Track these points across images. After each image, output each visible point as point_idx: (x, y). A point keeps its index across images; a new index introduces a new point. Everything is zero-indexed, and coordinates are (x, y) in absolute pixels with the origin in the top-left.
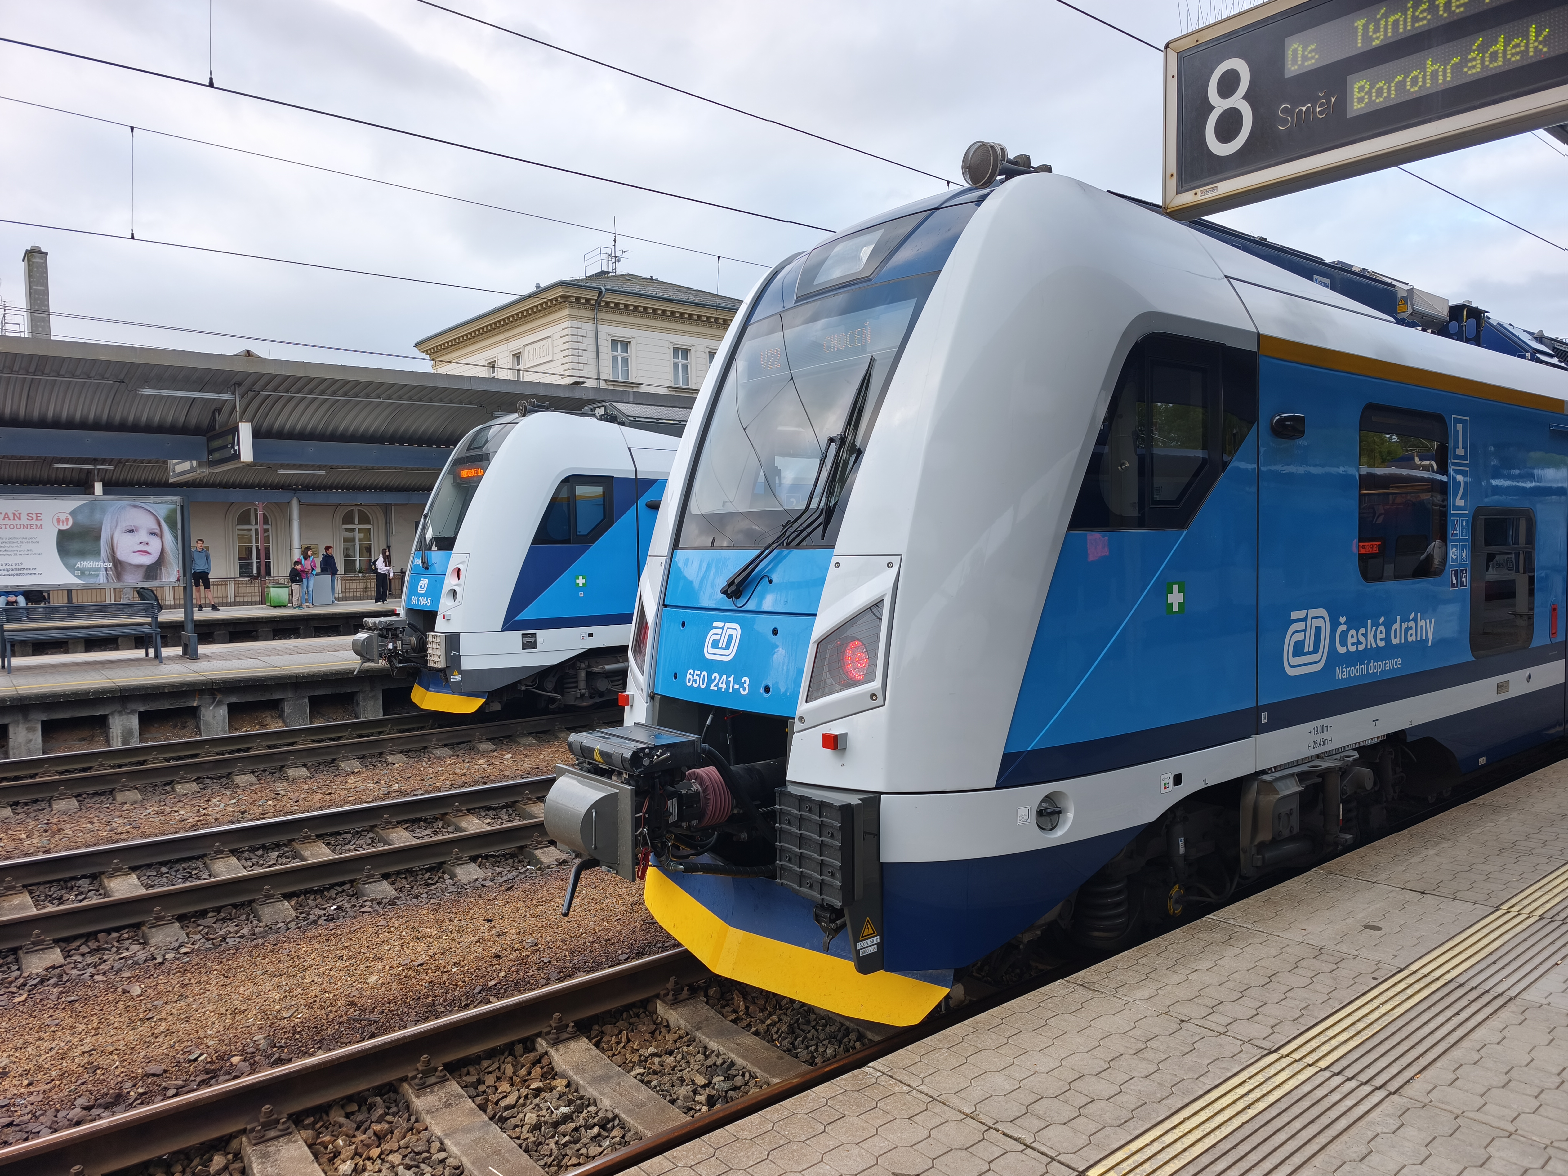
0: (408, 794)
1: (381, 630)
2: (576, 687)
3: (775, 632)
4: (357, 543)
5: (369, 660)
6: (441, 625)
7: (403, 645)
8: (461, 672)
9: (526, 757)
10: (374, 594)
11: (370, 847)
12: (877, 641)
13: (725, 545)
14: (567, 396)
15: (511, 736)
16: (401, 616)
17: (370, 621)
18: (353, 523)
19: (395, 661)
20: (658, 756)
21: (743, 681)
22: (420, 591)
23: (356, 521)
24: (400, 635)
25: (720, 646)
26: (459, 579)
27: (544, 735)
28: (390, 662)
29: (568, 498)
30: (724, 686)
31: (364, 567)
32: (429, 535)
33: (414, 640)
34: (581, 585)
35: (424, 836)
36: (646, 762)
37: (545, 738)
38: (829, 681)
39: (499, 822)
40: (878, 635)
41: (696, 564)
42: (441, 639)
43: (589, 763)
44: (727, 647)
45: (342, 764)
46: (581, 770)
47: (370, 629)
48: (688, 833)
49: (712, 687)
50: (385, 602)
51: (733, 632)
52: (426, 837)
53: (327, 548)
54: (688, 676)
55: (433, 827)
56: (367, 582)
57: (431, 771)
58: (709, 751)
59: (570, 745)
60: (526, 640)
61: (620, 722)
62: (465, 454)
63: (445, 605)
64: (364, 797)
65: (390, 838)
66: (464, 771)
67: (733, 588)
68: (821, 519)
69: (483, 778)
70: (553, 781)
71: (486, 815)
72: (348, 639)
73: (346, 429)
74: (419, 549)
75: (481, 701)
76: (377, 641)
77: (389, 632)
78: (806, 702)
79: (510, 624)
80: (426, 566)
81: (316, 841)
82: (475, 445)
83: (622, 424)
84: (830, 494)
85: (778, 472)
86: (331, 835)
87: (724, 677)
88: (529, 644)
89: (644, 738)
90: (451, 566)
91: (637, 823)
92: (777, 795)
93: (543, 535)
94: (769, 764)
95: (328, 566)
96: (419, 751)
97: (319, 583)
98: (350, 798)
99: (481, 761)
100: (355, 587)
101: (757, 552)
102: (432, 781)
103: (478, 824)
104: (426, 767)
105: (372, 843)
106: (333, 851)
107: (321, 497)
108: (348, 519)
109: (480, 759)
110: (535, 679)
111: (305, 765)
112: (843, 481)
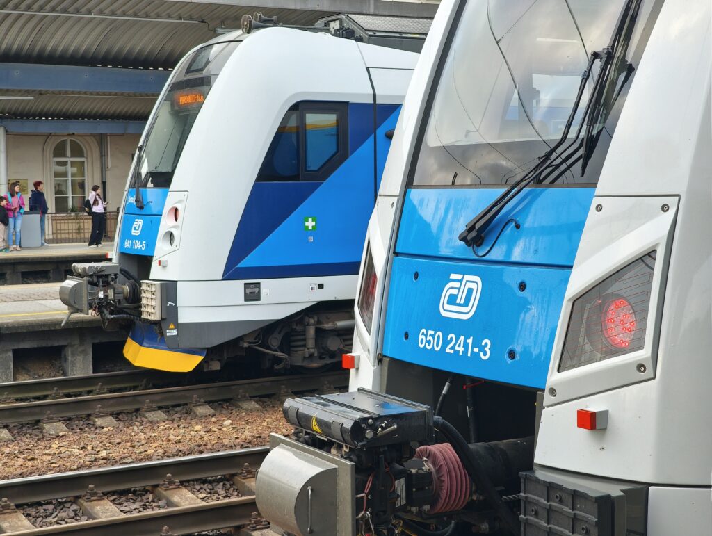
0: (116, 462)
1: (91, 276)
2: (304, 346)
3: (522, 286)
4: (70, 178)
5: (77, 311)
6: (156, 273)
7: (114, 293)
8: (178, 326)
9: (247, 423)
10: (88, 235)
11: (73, 520)
12: (647, 300)
13: (468, 182)
14: (298, 7)
15: (231, 399)
16: (114, 261)
17: (79, 266)
18: (64, 155)
19: (106, 312)
20: (383, 429)
21: (483, 344)
22: (135, 233)
23: (69, 153)
24: (112, 283)
25: (458, 302)
26: (176, 220)
27: (269, 399)
28: (101, 313)
29: (297, 127)
30: (461, 349)
31: (78, 205)
32: (144, 170)
33: (126, 288)
34: (310, 228)
35: (130, 510)
36: (369, 434)
37: (269, 403)
38: (588, 347)
39: (215, 497)
40: (648, 293)
41: (432, 205)
42: (156, 288)
43: (307, 433)
44: (466, 304)
45: (47, 427)
46: (297, 440)
47: (80, 276)
48: (419, 520)
49: (448, 350)
50: (99, 245)
51: (473, 286)
52: (134, 512)
53: (37, 184)
54: (421, 337)
55: (142, 501)
56: (79, 223)
57: (142, 437)
58: (443, 425)
59: (285, 412)
60: (249, 290)
61: (344, 388)
62: (183, 78)
63: (161, 250)
64: (69, 464)
65: (95, 510)
66: (179, 438)
67: (474, 234)
68: (581, 152)
69: (199, 446)
70: (266, 452)
71: (201, 488)
72: (55, 287)
73: (54, 50)
74: (133, 186)
75: (200, 359)
76: (86, 289)
77: (99, 279)
78: (558, 371)
79: (232, 272)
80: (140, 205)
81: (16, 512)
82: (195, 67)
83: (360, 39)
84: (592, 121)
85: (535, 94)
86: (32, 505)
87: (462, 338)
88: (252, 296)
89: (370, 406)
90: (169, 205)
91: (358, 505)
92: (522, 480)
93: (268, 172)
94: (516, 443)
95: (38, 203)
96: (131, 413)
97: (27, 223)
98: (53, 465)
99: (198, 428)
100: (66, 228)
101: (502, 191)
102: (142, 449)
103: (192, 499)
104: (138, 432)
105: (76, 516)
106: (34, 524)
107: (29, 126)
108: (59, 151)
109: (197, 424)
110: (259, 335)
111: (6, 427)
112: (608, 106)
